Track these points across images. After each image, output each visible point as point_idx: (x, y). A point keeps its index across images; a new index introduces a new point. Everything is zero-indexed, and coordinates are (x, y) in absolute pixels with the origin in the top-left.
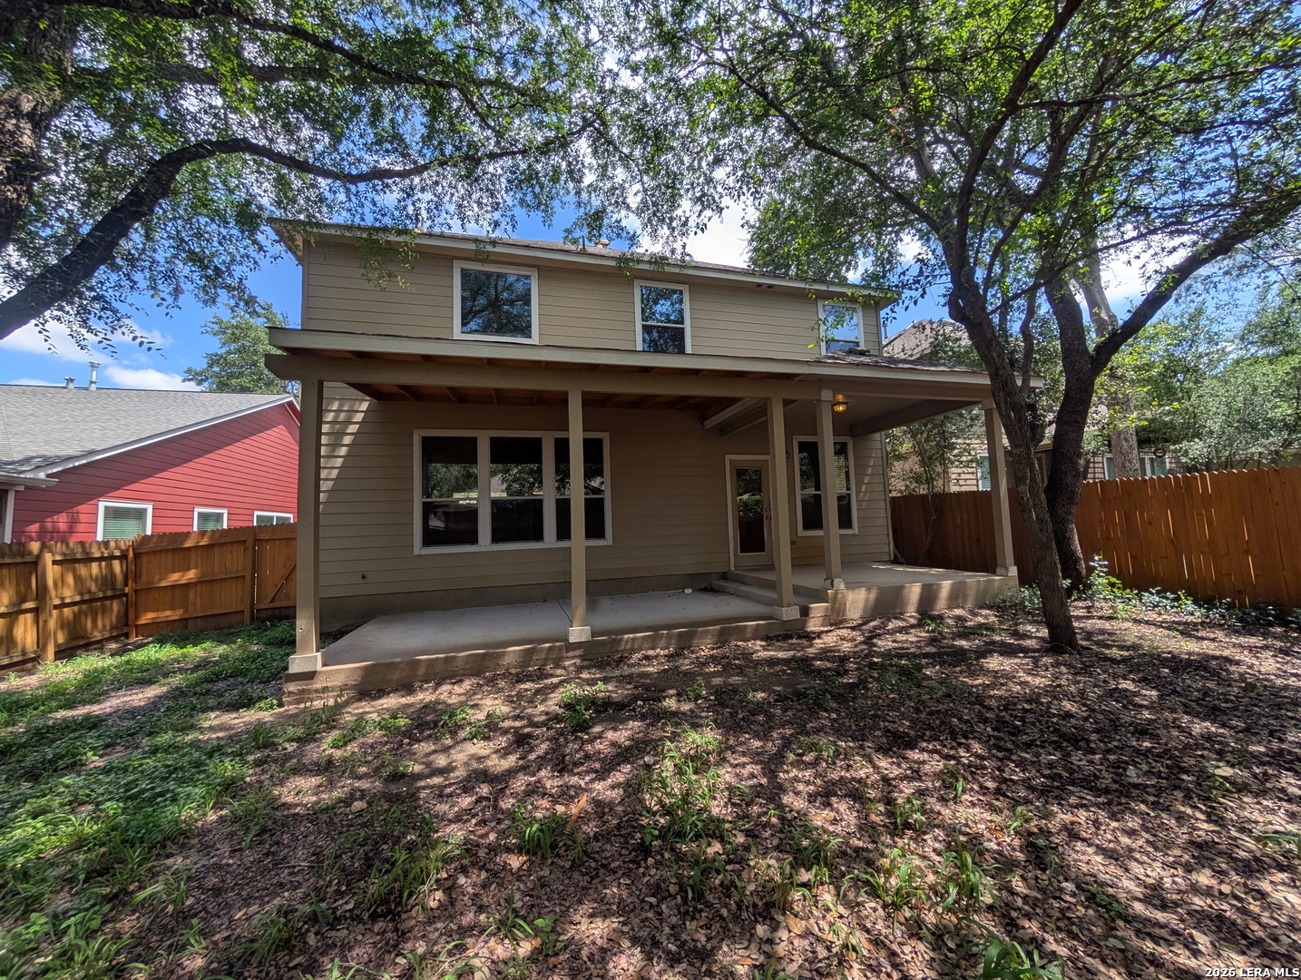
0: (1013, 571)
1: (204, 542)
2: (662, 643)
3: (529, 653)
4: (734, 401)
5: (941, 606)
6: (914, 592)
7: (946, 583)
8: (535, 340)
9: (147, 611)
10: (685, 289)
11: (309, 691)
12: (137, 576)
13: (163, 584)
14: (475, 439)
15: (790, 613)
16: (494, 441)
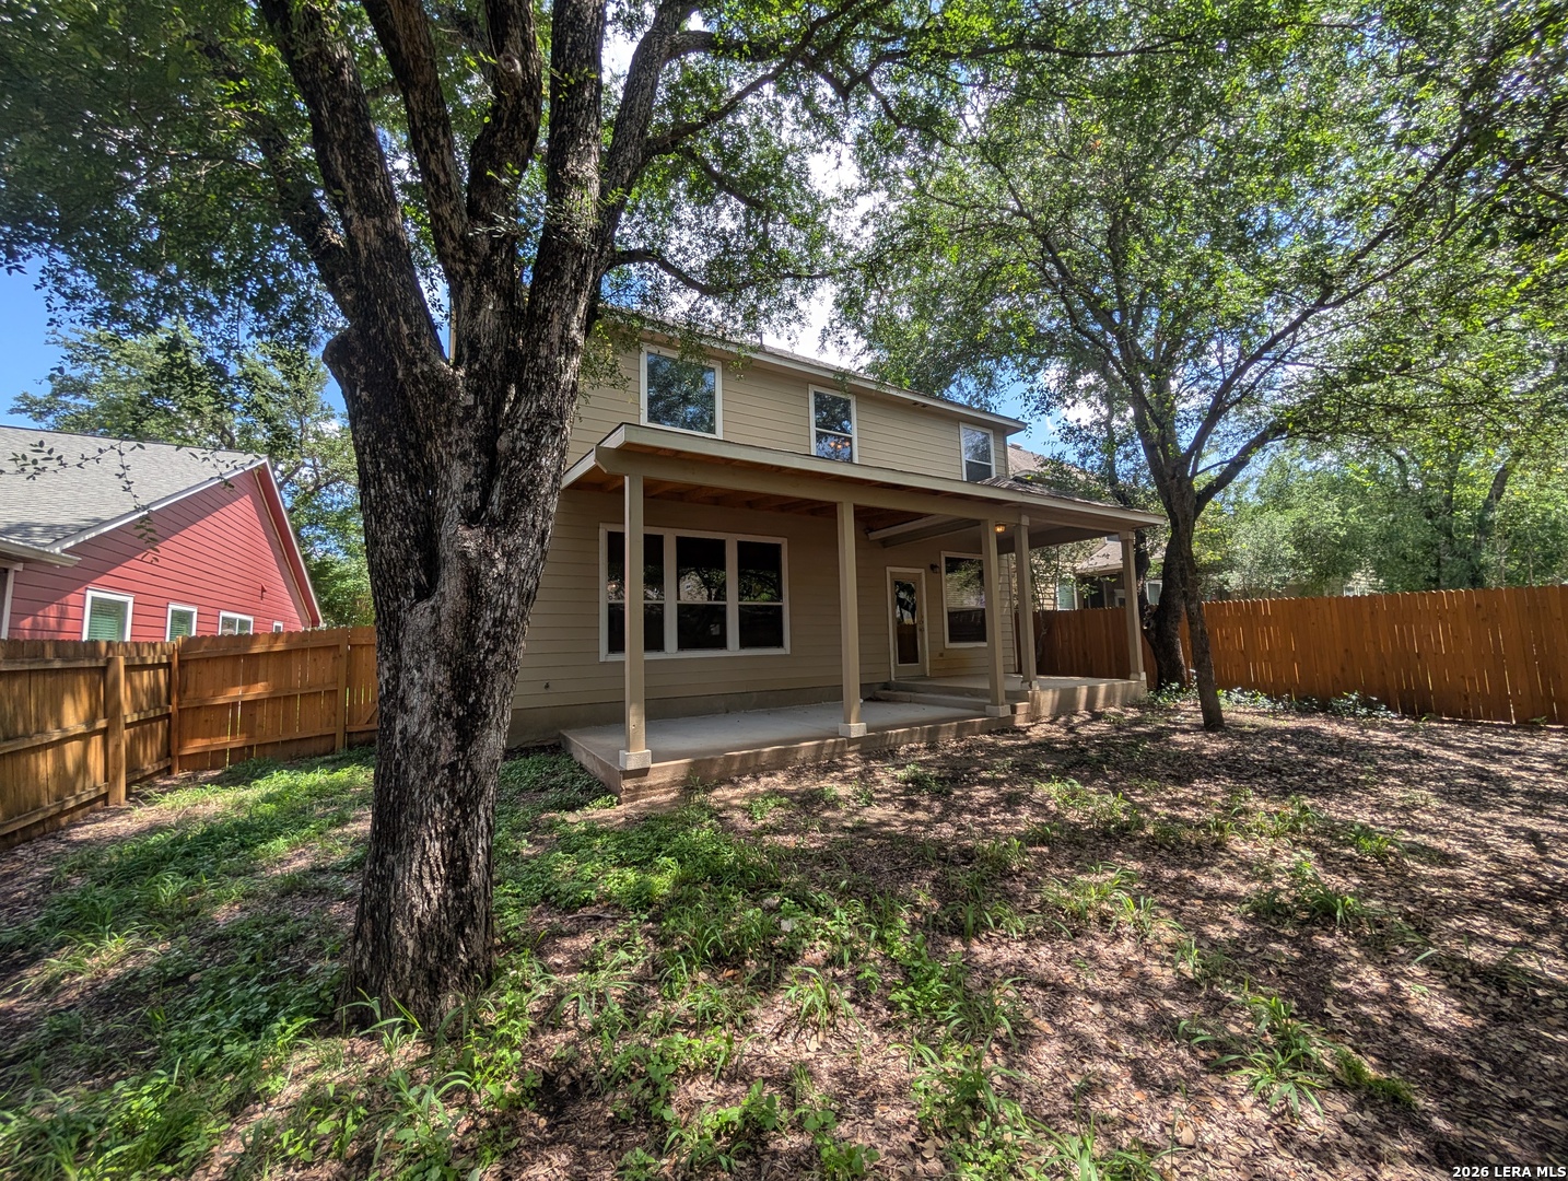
0: (1143, 676)
1: (279, 646)
2: (917, 737)
3: (819, 748)
4: (919, 516)
5: (1099, 706)
6: (1083, 693)
7: (1102, 686)
8: (719, 435)
9: (193, 737)
10: (852, 399)
11: (644, 788)
12: (182, 691)
13: (220, 701)
14: (661, 537)
15: (1005, 711)
16: (680, 540)
